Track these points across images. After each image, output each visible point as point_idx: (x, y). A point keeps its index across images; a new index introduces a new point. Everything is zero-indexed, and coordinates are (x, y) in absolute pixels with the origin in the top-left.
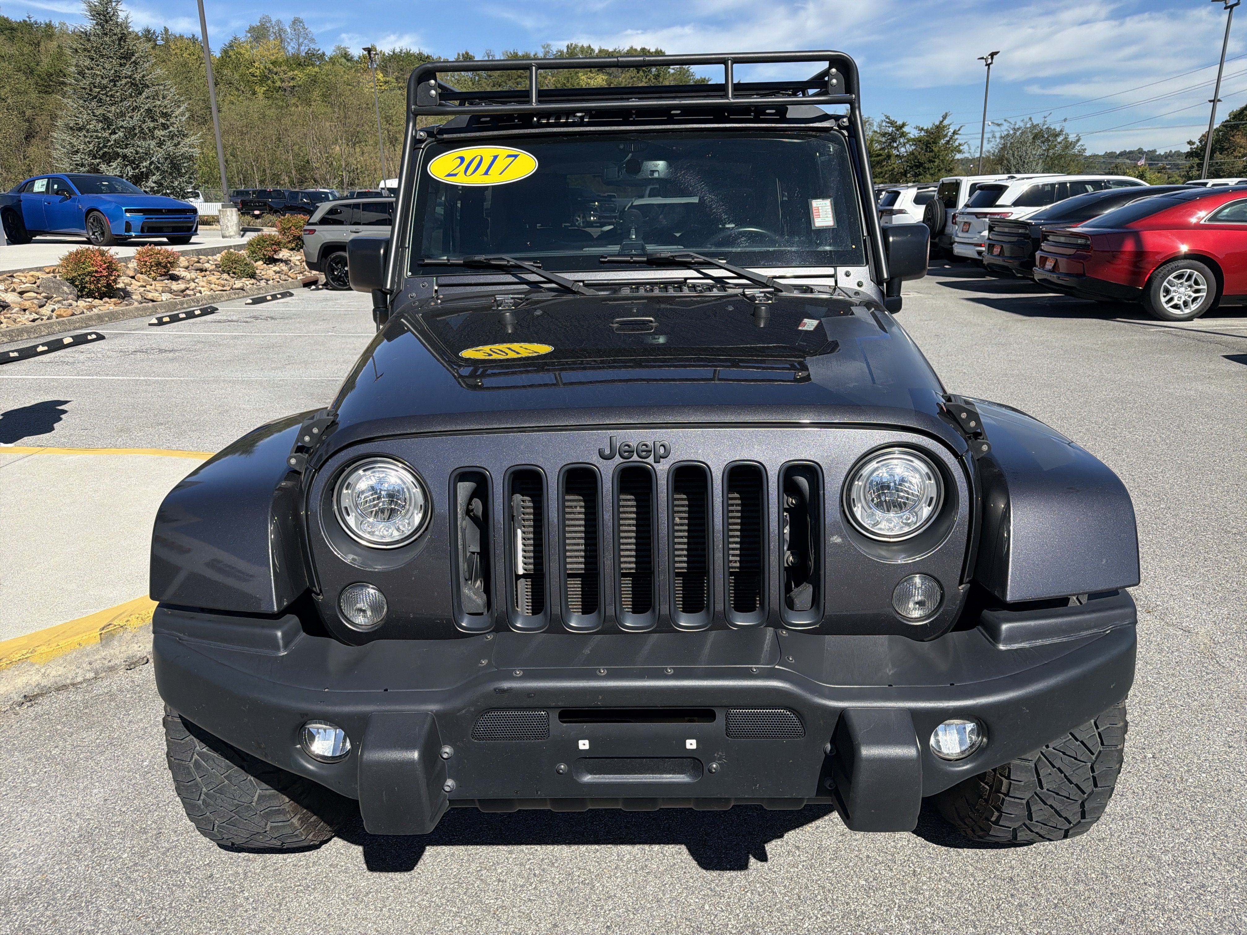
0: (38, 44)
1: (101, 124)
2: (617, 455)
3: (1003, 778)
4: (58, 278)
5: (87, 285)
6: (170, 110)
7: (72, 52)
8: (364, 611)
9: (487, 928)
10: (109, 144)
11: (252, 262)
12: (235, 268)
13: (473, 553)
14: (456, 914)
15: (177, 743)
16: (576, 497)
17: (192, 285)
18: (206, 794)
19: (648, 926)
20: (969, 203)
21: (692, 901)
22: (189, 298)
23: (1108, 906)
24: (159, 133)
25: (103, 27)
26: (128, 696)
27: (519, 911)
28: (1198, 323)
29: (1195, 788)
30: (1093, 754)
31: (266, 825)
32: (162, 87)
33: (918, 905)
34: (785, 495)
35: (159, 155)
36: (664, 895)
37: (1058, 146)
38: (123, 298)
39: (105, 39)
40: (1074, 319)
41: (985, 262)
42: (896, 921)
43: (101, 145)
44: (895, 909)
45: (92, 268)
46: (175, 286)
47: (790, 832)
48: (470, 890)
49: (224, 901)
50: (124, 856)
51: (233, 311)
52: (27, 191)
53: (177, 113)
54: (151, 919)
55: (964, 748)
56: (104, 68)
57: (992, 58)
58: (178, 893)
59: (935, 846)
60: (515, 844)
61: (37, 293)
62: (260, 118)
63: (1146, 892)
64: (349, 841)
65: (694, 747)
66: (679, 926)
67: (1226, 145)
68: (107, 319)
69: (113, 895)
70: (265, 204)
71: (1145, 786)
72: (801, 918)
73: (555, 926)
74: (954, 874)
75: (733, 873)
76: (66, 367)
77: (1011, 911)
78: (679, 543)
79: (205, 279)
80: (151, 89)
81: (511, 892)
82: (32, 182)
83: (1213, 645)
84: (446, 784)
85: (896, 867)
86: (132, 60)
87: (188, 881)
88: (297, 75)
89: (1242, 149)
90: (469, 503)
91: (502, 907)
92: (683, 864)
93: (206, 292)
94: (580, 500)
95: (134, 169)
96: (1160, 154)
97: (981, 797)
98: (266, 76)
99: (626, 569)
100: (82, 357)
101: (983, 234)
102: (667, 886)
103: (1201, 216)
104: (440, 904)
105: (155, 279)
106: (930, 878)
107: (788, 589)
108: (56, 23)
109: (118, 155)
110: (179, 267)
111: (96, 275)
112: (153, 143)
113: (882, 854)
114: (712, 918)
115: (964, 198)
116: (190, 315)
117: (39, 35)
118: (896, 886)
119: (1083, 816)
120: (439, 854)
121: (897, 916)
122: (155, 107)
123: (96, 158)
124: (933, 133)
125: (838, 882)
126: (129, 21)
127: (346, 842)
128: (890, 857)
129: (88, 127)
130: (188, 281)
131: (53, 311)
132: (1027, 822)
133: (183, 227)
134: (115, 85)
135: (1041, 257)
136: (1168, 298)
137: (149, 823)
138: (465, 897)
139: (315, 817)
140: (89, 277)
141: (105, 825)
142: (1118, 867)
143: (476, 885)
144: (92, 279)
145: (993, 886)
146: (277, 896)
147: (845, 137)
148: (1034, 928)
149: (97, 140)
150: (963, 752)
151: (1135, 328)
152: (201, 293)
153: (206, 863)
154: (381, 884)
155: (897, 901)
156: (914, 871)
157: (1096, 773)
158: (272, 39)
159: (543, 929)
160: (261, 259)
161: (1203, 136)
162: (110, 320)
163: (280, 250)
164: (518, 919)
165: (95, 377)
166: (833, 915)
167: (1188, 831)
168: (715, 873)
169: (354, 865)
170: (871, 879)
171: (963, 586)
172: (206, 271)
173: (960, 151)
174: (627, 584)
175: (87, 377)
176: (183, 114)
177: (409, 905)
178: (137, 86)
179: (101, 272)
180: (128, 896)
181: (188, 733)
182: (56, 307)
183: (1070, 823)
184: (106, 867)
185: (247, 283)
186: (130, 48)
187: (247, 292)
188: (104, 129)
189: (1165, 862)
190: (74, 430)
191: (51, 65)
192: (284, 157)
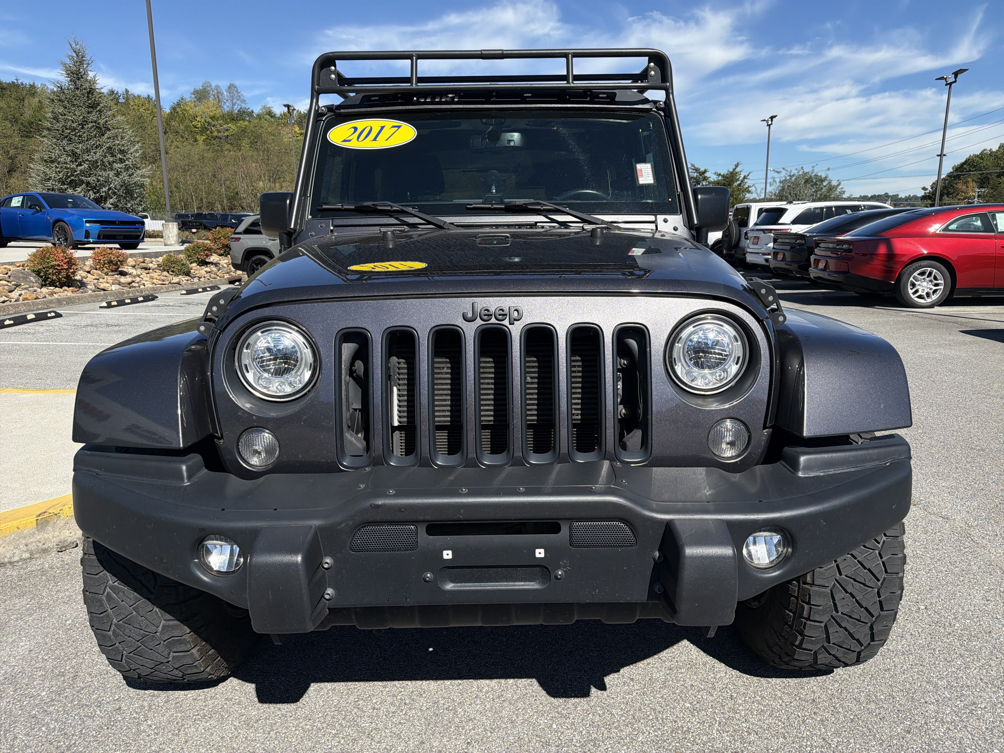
0: (23, 100)
1: (70, 158)
2: (478, 318)
3: (804, 604)
4: (26, 270)
5: (50, 276)
6: (127, 148)
7: (49, 102)
8: (259, 453)
9: (362, 745)
10: (76, 173)
11: (188, 263)
12: (174, 268)
13: (355, 410)
14: (335, 735)
15: (92, 578)
16: (444, 360)
17: (138, 279)
18: (116, 625)
19: (503, 742)
20: (758, 222)
21: (542, 722)
22: (134, 289)
23: (896, 720)
24: (116, 165)
25: (75, 83)
26: (58, 572)
27: (391, 732)
28: (937, 310)
29: (961, 630)
30: (878, 580)
31: (169, 654)
32: (121, 130)
33: (735, 722)
34: (618, 358)
35: (116, 182)
36: (517, 718)
37: (824, 189)
38: (80, 287)
39: (77, 92)
40: (843, 307)
41: (772, 267)
42: (717, 734)
43: (69, 174)
44: (716, 725)
45: (54, 263)
46: (123, 279)
47: (625, 668)
48: (348, 717)
49: (129, 728)
50: (42, 694)
51: (170, 299)
52: (6, 206)
53: (132, 150)
54: (62, 743)
55: (772, 559)
56: (74, 115)
57: (772, 120)
58: (89, 722)
59: (748, 676)
60: (389, 680)
61: (8, 282)
62: (200, 159)
63: (927, 709)
64: (243, 680)
65: (542, 555)
66: (530, 742)
67: (951, 191)
68: (65, 303)
69: (29, 725)
70: (201, 224)
71: (920, 630)
72: (636, 733)
73: (422, 743)
74: (765, 698)
75: (577, 700)
76: (27, 336)
77: (815, 725)
78: (531, 399)
79: (148, 275)
80: (112, 132)
81: (384, 717)
82: (10, 199)
83: (967, 528)
84: (327, 592)
85: (716, 693)
86: (98, 109)
87: (98, 713)
88: (230, 127)
89: (963, 194)
90: (352, 364)
91: (376, 729)
92: (534, 693)
93: (149, 285)
94: (447, 362)
95: (95, 193)
96: (901, 198)
97: (786, 624)
98: (206, 128)
99: (485, 421)
100: (42, 329)
101: (769, 245)
102: (520, 710)
103: (936, 228)
104: (321, 728)
105: (107, 274)
106: (745, 701)
107: (621, 436)
108: (38, 84)
109: (82, 182)
110: (128, 266)
111: (58, 268)
112: (111, 174)
113: (703, 683)
114: (559, 734)
115: (753, 218)
116: (134, 301)
117: (25, 92)
118: (716, 708)
119: (872, 639)
120: (322, 689)
121: (718, 730)
122: (114, 145)
123: (64, 184)
124: (728, 178)
125: (667, 705)
126: (96, 79)
127: (240, 681)
128: (710, 686)
129: (59, 160)
130: (135, 276)
131: (20, 295)
132: (826, 644)
133: (132, 235)
134: (83, 128)
135: (815, 259)
136: (914, 290)
137: (68, 668)
138: (343, 722)
139: (213, 651)
140: (52, 269)
141: (28, 670)
142: (902, 690)
143: (353, 712)
144: (54, 271)
145: (799, 706)
146: (177, 723)
147: (661, 116)
148: (835, 737)
149: (66, 170)
150: (771, 562)
151: (889, 313)
152: (145, 286)
153: (115, 698)
154: (270, 713)
155: (718, 719)
156: (731, 696)
157: (882, 597)
158: (211, 99)
159: (411, 745)
160: (195, 262)
161: (934, 183)
162: (68, 304)
163: (212, 255)
164: (390, 738)
165: (51, 343)
166: (664, 731)
167: (959, 663)
168: (561, 700)
169: (247, 698)
170: (695, 703)
171: (766, 430)
172: (149, 269)
173: (749, 192)
174: (486, 435)
175: (45, 343)
176: (137, 151)
177: (294, 729)
178: (101, 129)
179: (62, 266)
180: (43, 726)
181: (102, 569)
182: (23, 292)
183: (861, 645)
184: (25, 703)
185: (183, 279)
186: (97, 99)
187: (183, 286)
188: (73, 162)
189: (941, 686)
190: (30, 380)
191: (33, 116)
192: (218, 189)
